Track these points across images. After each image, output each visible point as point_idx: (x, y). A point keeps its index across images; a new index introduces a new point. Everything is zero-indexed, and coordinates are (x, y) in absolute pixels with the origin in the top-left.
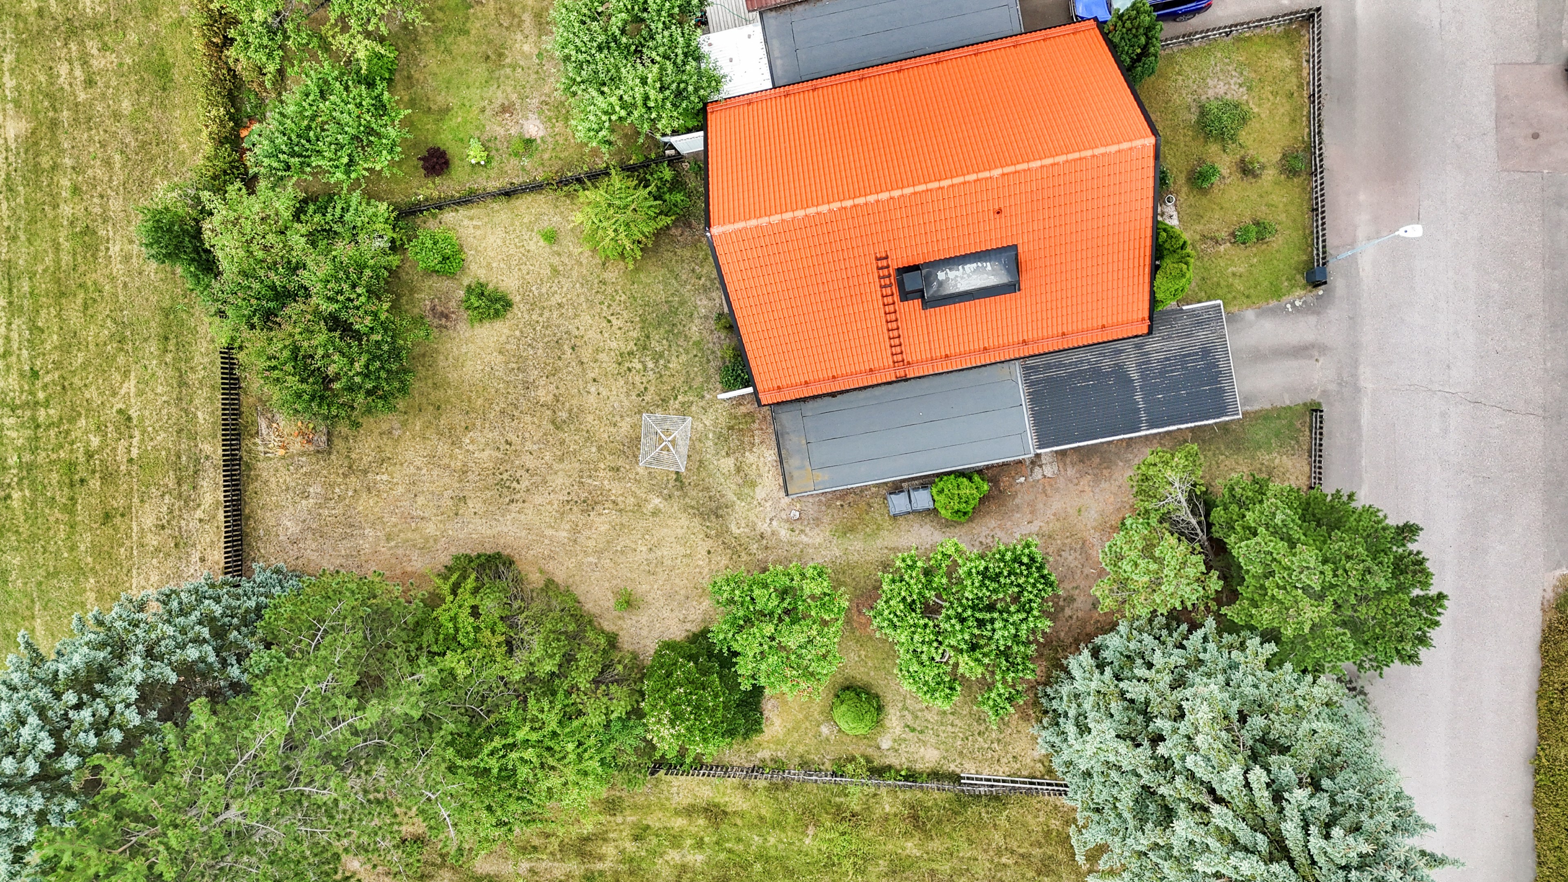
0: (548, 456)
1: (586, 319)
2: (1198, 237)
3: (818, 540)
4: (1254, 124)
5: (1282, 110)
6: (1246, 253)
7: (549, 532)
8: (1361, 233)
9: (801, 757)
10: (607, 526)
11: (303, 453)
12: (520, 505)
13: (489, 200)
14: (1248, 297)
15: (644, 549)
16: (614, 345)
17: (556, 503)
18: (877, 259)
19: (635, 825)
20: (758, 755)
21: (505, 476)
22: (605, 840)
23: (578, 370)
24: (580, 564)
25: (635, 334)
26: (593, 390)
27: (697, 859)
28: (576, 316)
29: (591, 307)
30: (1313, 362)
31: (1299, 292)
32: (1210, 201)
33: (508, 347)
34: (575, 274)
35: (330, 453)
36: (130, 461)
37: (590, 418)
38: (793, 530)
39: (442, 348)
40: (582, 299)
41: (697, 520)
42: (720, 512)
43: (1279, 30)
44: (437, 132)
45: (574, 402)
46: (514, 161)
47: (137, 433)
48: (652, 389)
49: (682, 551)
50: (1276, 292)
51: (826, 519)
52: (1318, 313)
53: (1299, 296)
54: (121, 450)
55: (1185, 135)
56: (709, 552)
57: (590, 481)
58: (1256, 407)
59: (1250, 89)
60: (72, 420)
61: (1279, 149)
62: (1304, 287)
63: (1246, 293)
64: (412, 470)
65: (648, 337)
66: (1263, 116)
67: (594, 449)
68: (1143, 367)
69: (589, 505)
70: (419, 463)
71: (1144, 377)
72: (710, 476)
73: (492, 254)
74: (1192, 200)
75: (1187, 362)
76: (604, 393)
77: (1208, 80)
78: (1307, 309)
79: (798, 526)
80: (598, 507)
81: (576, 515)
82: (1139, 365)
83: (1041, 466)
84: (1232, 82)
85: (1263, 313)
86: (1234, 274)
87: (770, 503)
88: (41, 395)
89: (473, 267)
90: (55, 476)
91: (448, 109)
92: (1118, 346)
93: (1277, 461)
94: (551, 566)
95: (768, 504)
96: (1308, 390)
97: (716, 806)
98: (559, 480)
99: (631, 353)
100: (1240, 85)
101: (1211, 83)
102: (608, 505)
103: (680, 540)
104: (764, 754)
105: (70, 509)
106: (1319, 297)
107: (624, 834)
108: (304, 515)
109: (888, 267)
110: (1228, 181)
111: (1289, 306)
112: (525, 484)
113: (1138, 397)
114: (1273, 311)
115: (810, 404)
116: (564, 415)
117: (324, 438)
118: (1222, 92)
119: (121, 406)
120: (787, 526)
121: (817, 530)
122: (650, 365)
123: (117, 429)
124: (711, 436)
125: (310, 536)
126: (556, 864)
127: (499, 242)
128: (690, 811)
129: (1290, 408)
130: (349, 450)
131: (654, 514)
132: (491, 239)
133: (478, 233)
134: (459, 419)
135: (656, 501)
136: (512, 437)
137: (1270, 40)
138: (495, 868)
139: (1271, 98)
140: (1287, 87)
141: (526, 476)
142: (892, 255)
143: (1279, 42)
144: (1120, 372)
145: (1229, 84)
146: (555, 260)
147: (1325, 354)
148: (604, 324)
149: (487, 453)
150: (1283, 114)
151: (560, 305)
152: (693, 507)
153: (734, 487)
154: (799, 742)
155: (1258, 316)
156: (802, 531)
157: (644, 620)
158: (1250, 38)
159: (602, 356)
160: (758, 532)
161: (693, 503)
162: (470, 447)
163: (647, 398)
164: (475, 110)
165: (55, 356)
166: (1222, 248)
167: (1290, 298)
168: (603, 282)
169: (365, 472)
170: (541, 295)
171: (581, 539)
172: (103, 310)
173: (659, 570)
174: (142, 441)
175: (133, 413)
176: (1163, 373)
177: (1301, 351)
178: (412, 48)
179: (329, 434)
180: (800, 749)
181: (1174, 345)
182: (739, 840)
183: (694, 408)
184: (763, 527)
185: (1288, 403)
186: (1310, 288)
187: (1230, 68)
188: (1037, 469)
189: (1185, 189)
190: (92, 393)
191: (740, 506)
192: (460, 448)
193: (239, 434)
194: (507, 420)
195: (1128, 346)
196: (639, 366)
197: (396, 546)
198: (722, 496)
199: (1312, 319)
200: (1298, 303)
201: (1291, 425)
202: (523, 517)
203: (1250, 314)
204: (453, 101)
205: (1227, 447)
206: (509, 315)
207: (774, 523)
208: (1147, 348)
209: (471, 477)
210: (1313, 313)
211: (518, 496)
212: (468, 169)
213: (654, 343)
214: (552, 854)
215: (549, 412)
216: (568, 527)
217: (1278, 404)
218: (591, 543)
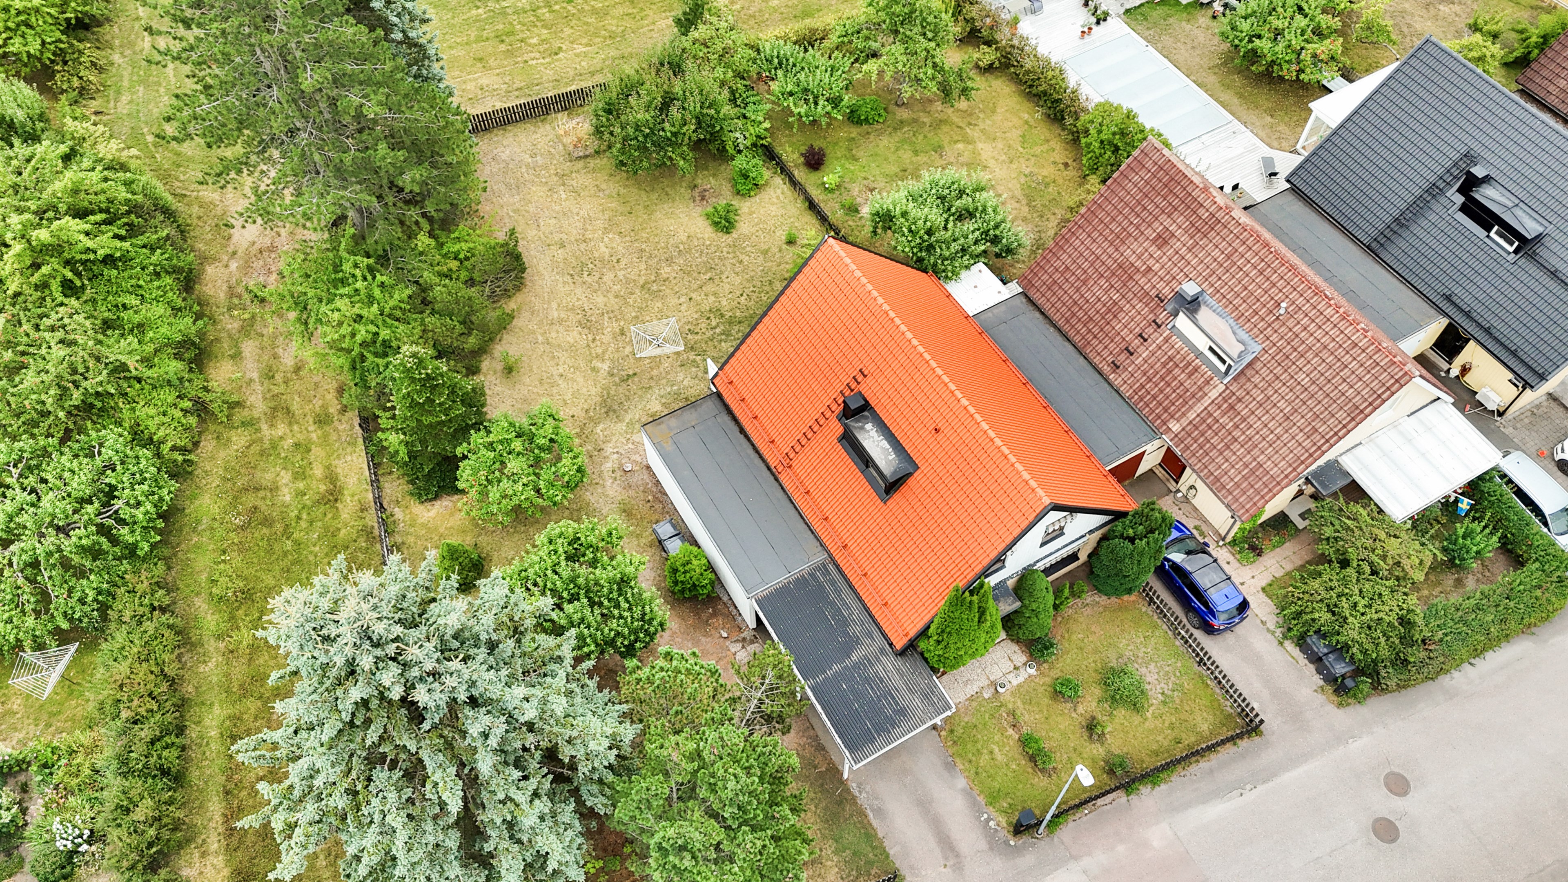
0: (617, 288)
1: (738, 280)
2: (1010, 706)
3: (611, 493)
4: (1137, 719)
5: (1160, 738)
6: (1017, 756)
7: (554, 305)
8: (1086, 862)
9: (403, 543)
10: (572, 341)
11: (564, 146)
12: (570, 281)
13: (802, 197)
14: (977, 773)
15: (561, 371)
16: (724, 303)
17: (580, 302)
18: (861, 370)
19: (310, 441)
20: (397, 509)
21: (591, 266)
22: (290, 424)
23: (695, 286)
24: (534, 332)
25: (738, 314)
26: (682, 300)
27: (286, 496)
28: (737, 274)
29: (748, 281)
30: (942, 862)
31: (1003, 821)
32: (1048, 705)
33: (695, 240)
34: (770, 264)
35: (571, 161)
36: (526, 62)
37: (659, 305)
38: (613, 472)
39: (676, 203)
40: (752, 274)
41: (599, 399)
42: (611, 414)
43: (1229, 709)
44: (837, 158)
45: (668, 291)
46: (837, 206)
47: (547, 60)
48: (698, 337)
49: (568, 397)
50: (993, 798)
51: (632, 493)
52: (991, 849)
53: (1000, 822)
54: (532, 55)
55: (1095, 662)
56: (573, 416)
57: (606, 319)
58: (875, 823)
59: (1164, 703)
60: (545, 27)
61: (1125, 750)
62: (1009, 824)
63: (980, 770)
64: (575, 211)
65: (740, 322)
66: (1147, 724)
67: (634, 314)
68: (867, 663)
69: (586, 324)
70: (582, 212)
71: (856, 666)
72: (641, 397)
73: (762, 212)
74: (1041, 689)
75: (886, 699)
76: (683, 308)
77: (1153, 664)
78: (990, 836)
79: (619, 474)
80: (586, 331)
81: (574, 318)
82: (865, 657)
83: (743, 647)
84: (1162, 685)
85: (968, 793)
86: (991, 753)
87: (632, 447)
88: (557, 7)
89: (748, 204)
90: (501, 26)
91: (856, 160)
92: (876, 634)
93: (829, 863)
94: (526, 314)
95: (630, 446)
96: (912, 867)
97: (340, 492)
98: (600, 300)
99: (722, 316)
100: (1163, 694)
101: (1152, 666)
102: (590, 337)
103: (576, 394)
104: (399, 514)
105: (479, 39)
106: (1006, 843)
107: (299, 435)
108: (517, 159)
109: (859, 383)
110: (1074, 715)
111: (986, 816)
112: (589, 280)
113: (835, 668)
114: (974, 803)
115: (727, 419)
116: (655, 287)
117: (581, 154)
118: (1148, 679)
119: (564, 48)
120: (616, 466)
121: (620, 489)
122: (718, 331)
123: (547, 50)
124: (675, 388)
125: (502, 166)
126: (260, 396)
127: (773, 213)
128: (331, 478)
129: (888, 856)
130: (578, 172)
131: (593, 369)
132: (774, 208)
133: (775, 200)
134: (626, 227)
135: (605, 367)
136: (623, 262)
137: (1216, 704)
138: (248, 355)
139: (1167, 725)
140: (1184, 736)
141: (596, 278)
142: (869, 379)
143: (1218, 713)
144: (852, 643)
145: (1160, 682)
146: (775, 250)
147: (954, 871)
148: (738, 293)
149: (607, 250)
150: (1157, 742)
151: (741, 262)
152: (608, 394)
153: (637, 417)
154: (417, 537)
155: (963, 790)
156: (615, 479)
157: (498, 389)
158: (1208, 685)
159: (712, 299)
160: (603, 446)
161: (612, 393)
162: (606, 239)
163: (690, 337)
164: (863, 175)
165: (587, 8)
166: (1011, 731)
167: (994, 814)
168: (771, 283)
169: (564, 185)
170: (744, 248)
171: (555, 327)
172: (629, 23)
173: (546, 386)
174: (543, 64)
175: (561, 55)
176: (867, 680)
177: (947, 845)
178: (890, 129)
179: (586, 157)
180: (411, 540)
181: (896, 681)
182: (311, 523)
183: (694, 369)
184: (609, 449)
185: (892, 852)
186: (1012, 829)
187: (1173, 678)
188: (740, 645)
189: (1048, 680)
190: (568, 31)
191: (621, 426)
192: (603, 233)
193: (566, 109)
194: (636, 255)
195: (880, 641)
196: (714, 323)
197: (510, 217)
198: (626, 411)
199: (983, 845)
200: (992, 824)
201: (870, 863)
202: (560, 285)
203: (961, 782)
204: (863, 161)
205: (825, 809)
206: (720, 234)
207: (616, 456)
208: (884, 659)
209: (583, 246)
210: (989, 843)
211: (576, 277)
212: (819, 182)
213: (736, 328)
214: (269, 390)
215: (653, 278)
216: (562, 316)
217: (886, 844)
218: (554, 335)
